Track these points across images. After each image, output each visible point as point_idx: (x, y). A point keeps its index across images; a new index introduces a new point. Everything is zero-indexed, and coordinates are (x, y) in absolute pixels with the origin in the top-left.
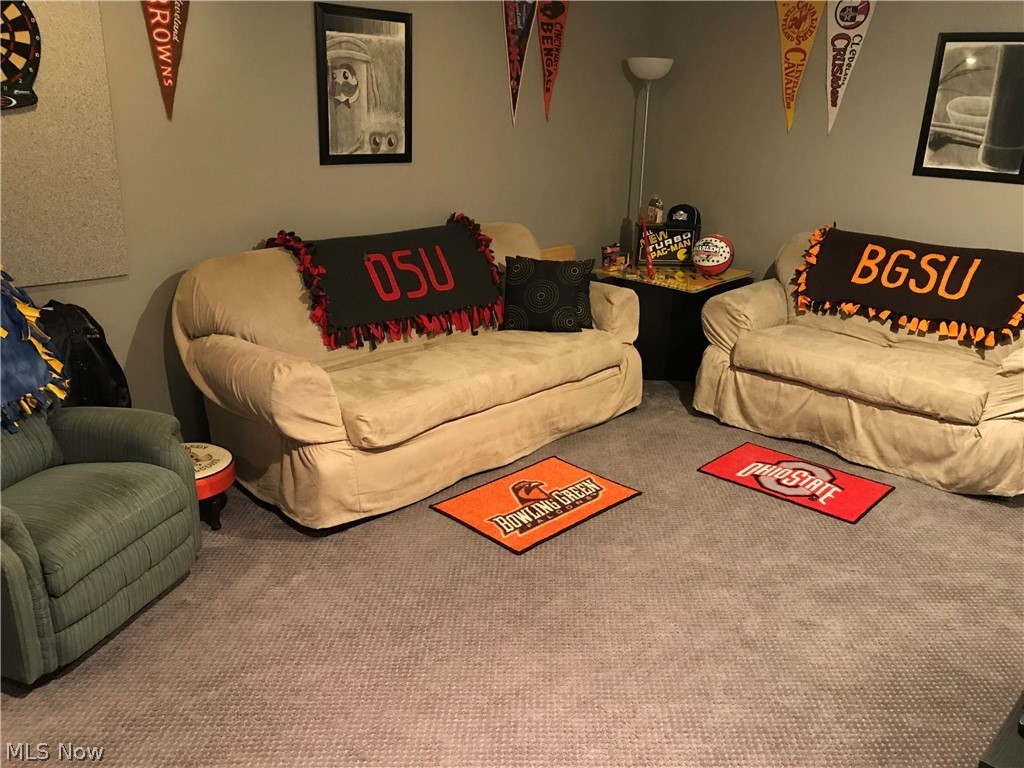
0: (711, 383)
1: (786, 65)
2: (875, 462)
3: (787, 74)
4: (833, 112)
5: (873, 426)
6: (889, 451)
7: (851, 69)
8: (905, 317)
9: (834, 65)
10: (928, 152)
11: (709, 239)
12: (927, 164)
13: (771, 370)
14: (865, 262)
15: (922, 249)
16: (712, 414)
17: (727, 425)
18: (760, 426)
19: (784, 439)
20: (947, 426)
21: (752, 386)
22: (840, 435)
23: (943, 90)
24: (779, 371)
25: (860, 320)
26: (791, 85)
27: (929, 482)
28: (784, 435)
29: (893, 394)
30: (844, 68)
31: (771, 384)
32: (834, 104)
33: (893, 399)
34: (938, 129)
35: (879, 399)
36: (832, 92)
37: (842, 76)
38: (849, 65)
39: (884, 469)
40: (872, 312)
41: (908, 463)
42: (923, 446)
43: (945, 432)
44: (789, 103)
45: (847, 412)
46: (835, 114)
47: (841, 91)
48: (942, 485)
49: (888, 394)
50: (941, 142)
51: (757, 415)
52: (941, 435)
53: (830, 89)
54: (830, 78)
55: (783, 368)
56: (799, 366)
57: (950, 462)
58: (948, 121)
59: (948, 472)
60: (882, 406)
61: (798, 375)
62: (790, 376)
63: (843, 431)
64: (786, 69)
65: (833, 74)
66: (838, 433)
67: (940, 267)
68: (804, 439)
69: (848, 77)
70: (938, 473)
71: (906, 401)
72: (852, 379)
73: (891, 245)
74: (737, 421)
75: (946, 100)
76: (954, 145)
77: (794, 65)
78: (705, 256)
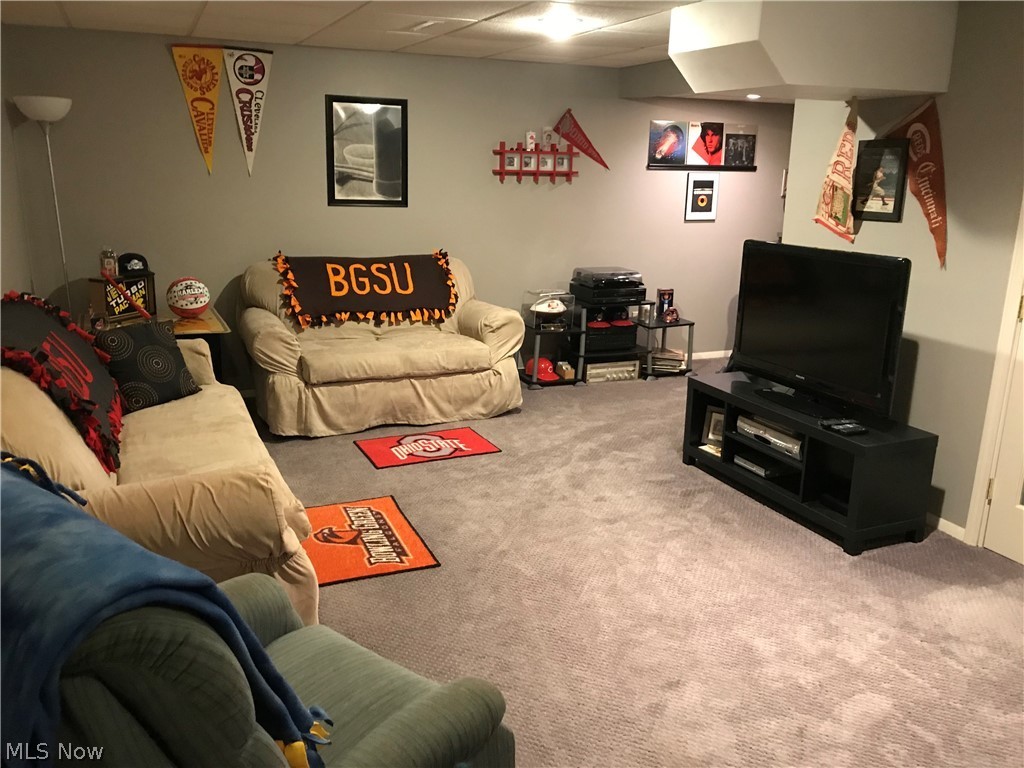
0: (291, 407)
1: (196, 113)
2: (439, 419)
3: (197, 121)
4: (250, 156)
5: (432, 393)
6: (445, 406)
7: (260, 119)
8: (384, 314)
9: (243, 116)
10: (337, 187)
11: (189, 282)
12: (338, 196)
13: (348, 377)
14: (333, 279)
15: (368, 262)
16: (297, 434)
17: (317, 438)
18: (345, 427)
19: (367, 430)
20: (478, 375)
21: (330, 396)
22: (408, 409)
23: (338, 139)
24: (354, 375)
25: (353, 324)
26: (205, 131)
27: (476, 417)
28: (367, 426)
29: (443, 364)
30: (253, 118)
31: (347, 388)
32: (250, 149)
33: (444, 368)
34: (341, 169)
35: (434, 372)
36: (246, 139)
37: (253, 124)
38: (257, 116)
39: (445, 420)
40: (361, 316)
41: (458, 410)
42: (467, 393)
43: (478, 379)
44: (206, 149)
45: (411, 390)
46: (252, 158)
47: (255, 138)
48: (483, 415)
49: (440, 366)
50: (345, 179)
51: (340, 420)
52: (476, 382)
53: (244, 136)
54: (242, 127)
55: (357, 371)
56: (370, 366)
57: (483, 398)
58: (347, 163)
59: (485, 406)
60: (435, 376)
61: (371, 374)
62: (363, 376)
63: (413, 404)
64: (195, 116)
65: (244, 123)
66: (408, 408)
67: (388, 272)
68: (380, 423)
69: (258, 126)
70: (479, 408)
71: (452, 367)
72: (412, 363)
73: (346, 262)
74: (325, 432)
75: (342, 147)
76: (355, 181)
77: (203, 114)
78: (193, 299)
